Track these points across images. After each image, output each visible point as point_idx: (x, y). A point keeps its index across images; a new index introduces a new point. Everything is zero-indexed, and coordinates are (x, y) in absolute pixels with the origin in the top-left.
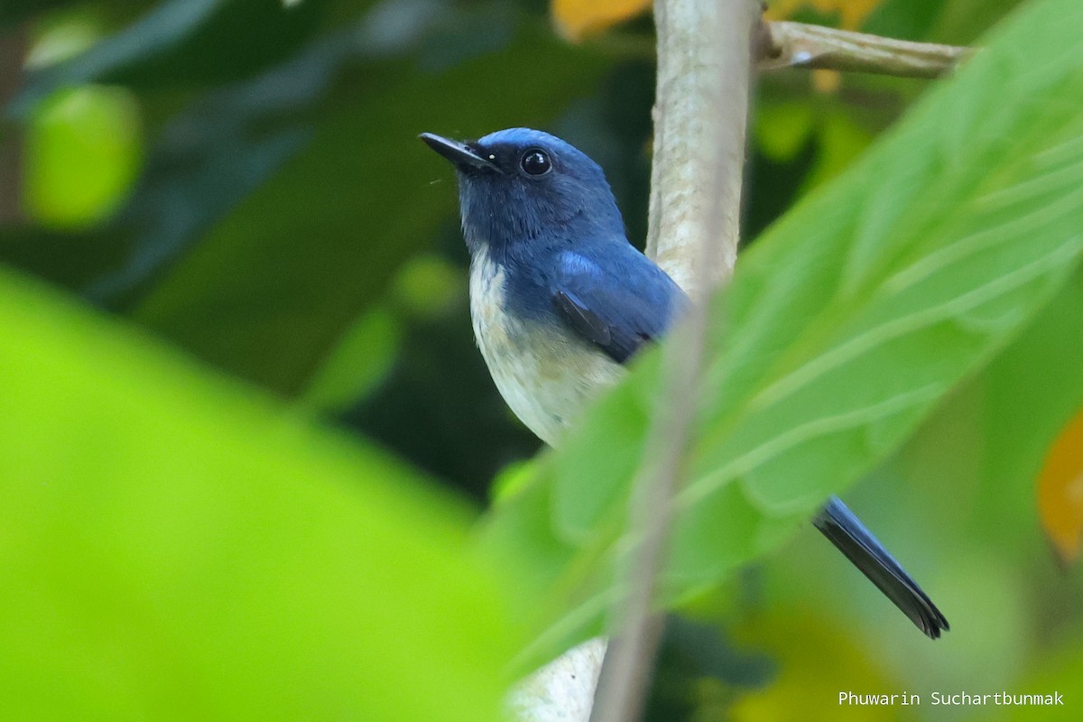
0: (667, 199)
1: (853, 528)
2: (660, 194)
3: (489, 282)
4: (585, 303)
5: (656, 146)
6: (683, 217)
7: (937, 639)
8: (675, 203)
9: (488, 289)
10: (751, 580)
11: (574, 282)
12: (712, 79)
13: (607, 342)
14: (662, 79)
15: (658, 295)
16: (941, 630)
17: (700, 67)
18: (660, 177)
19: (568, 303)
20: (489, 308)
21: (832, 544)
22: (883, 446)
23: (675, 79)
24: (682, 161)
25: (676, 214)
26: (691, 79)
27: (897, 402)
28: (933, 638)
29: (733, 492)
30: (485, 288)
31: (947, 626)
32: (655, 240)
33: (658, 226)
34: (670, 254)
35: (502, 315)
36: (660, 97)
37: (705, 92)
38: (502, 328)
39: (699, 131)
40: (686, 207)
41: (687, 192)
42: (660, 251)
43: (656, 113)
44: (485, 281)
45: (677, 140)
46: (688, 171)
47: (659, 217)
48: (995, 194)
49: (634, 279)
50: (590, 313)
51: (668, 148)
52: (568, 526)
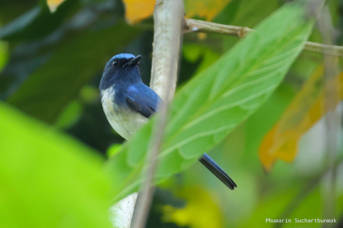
0: (157, 68)
1: (209, 160)
2: (154, 67)
3: (110, 94)
4: (134, 99)
5: (154, 53)
6: (161, 74)
7: (233, 190)
8: (159, 70)
9: (109, 96)
10: (179, 177)
11: (131, 94)
12: (170, 35)
13: (140, 110)
14: (156, 35)
15: (154, 97)
16: (235, 187)
17: (166, 31)
18: (155, 62)
19: (130, 100)
20: (109, 101)
21: (203, 165)
22: (217, 141)
23: (159, 35)
24: (161, 58)
25: (159, 73)
26: (164, 35)
27: (222, 129)
28: (232, 190)
29: (176, 153)
30: (108, 95)
31: (236, 186)
32: (153, 80)
33: (154, 76)
34: (157, 84)
35: (112, 103)
36: (155, 40)
37: (168, 39)
38: (112, 107)
39: (166, 49)
40: (162, 71)
41: (162, 67)
42: (154, 83)
43: (154, 44)
44: (109, 93)
45: (159, 52)
46: (163, 61)
47: (154, 73)
48: (253, 72)
49: (148, 93)
50: (135, 102)
51: (157, 54)
52: (131, 163)
